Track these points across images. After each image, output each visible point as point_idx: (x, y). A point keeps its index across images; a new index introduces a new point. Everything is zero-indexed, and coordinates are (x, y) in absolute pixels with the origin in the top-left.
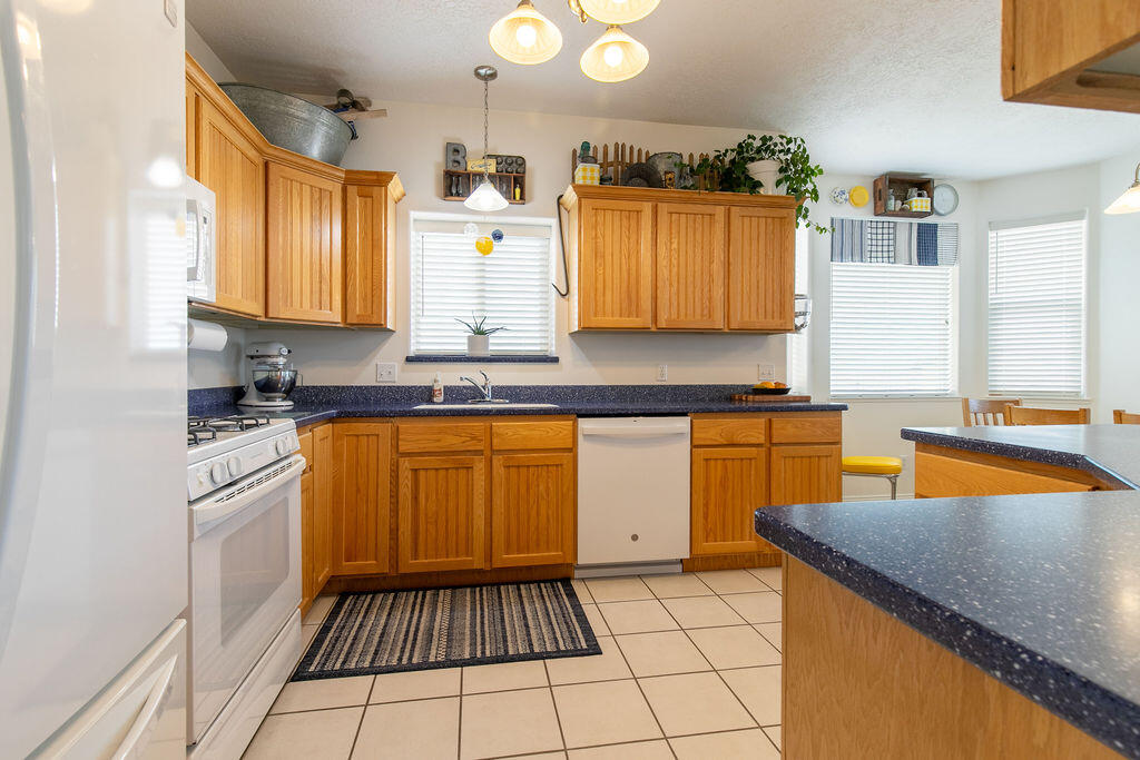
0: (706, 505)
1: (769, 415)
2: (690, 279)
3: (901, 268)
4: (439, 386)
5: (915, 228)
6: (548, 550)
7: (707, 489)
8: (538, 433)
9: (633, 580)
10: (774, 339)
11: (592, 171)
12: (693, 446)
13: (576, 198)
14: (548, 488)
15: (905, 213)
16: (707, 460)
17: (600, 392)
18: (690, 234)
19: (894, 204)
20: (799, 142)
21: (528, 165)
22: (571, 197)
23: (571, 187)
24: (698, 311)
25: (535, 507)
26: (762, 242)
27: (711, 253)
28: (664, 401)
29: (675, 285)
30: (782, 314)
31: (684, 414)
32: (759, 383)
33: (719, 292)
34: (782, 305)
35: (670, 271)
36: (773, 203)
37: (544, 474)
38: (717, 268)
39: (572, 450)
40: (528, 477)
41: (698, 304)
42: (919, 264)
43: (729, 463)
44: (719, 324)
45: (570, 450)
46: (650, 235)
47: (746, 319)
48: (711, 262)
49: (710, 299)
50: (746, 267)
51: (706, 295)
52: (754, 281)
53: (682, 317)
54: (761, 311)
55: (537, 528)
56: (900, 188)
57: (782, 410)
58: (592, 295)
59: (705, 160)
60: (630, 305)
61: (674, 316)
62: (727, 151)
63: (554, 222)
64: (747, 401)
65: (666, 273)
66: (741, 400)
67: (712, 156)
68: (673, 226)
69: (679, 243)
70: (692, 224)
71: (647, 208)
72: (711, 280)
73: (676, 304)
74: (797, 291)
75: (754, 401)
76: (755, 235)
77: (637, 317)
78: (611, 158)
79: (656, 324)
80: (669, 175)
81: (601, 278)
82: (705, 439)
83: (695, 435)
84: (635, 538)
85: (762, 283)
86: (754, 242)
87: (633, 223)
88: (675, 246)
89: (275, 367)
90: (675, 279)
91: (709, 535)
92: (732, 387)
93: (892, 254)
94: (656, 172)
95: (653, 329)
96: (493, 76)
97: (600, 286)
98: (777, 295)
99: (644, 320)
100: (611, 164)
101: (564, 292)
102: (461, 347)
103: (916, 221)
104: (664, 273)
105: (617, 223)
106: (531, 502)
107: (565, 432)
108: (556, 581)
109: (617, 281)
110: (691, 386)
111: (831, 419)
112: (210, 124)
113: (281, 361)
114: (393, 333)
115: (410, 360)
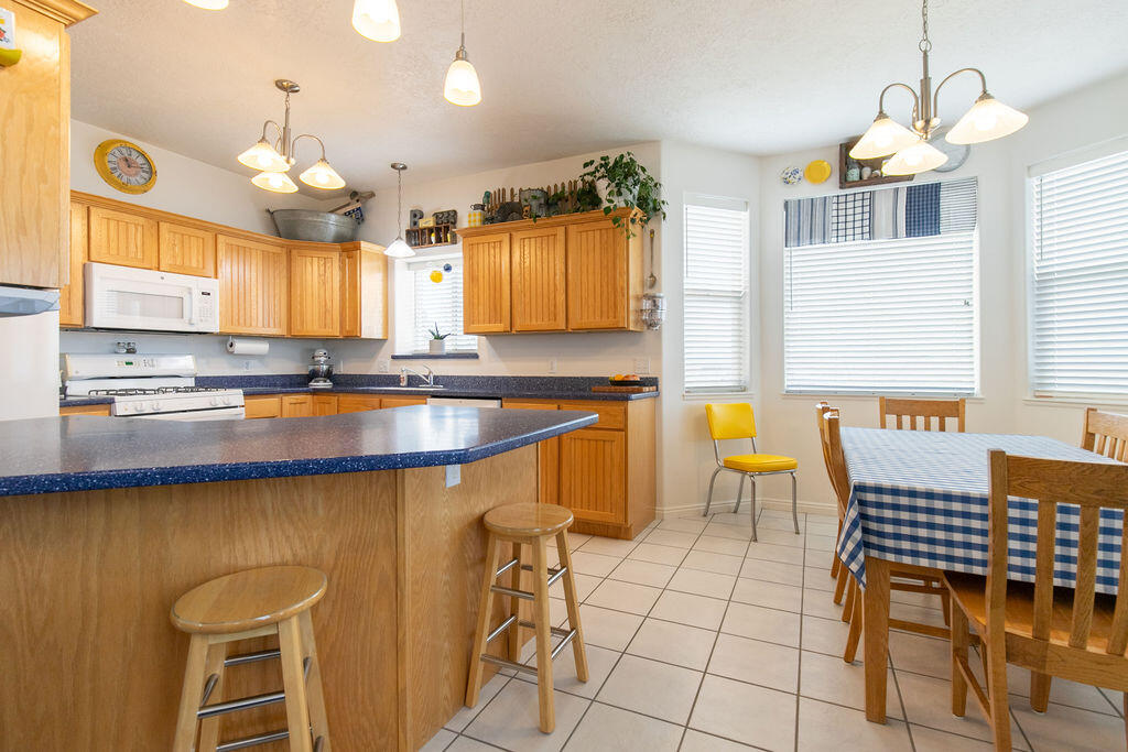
2: (539, 289)
3: (882, 243)
4: (404, 375)
5: (903, 194)
10: (648, 336)
11: (475, 215)
17: (505, 381)
18: (539, 253)
21: (459, 214)
24: (546, 316)
26: (597, 251)
28: (553, 389)
29: (528, 296)
30: (615, 313)
33: (561, 298)
34: (616, 305)
35: (524, 285)
41: (545, 310)
42: (910, 235)
44: (562, 326)
46: (508, 259)
47: (584, 319)
48: (555, 275)
49: (555, 305)
51: (552, 302)
52: (590, 286)
53: (534, 321)
54: (598, 312)
58: (470, 309)
60: (496, 314)
61: (527, 321)
68: (526, 249)
69: (530, 262)
70: (540, 244)
71: (507, 237)
72: (556, 290)
73: (529, 311)
76: (591, 246)
77: (500, 322)
79: (512, 328)
80: (526, 209)
81: (475, 296)
86: (591, 253)
87: (497, 250)
88: (527, 265)
89: (318, 363)
90: (528, 290)
93: (866, 229)
95: (513, 332)
96: (405, 168)
98: (611, 297)
99: (504, 326)
102: (424, 348)
103: (903, 186)
105: (486, 253)
109: (487, 297)
110: (575, 378)
111: (615, 408)
112: (227, 244)
113: (323, 359)
114: (385, 340)
115: (394, 357)
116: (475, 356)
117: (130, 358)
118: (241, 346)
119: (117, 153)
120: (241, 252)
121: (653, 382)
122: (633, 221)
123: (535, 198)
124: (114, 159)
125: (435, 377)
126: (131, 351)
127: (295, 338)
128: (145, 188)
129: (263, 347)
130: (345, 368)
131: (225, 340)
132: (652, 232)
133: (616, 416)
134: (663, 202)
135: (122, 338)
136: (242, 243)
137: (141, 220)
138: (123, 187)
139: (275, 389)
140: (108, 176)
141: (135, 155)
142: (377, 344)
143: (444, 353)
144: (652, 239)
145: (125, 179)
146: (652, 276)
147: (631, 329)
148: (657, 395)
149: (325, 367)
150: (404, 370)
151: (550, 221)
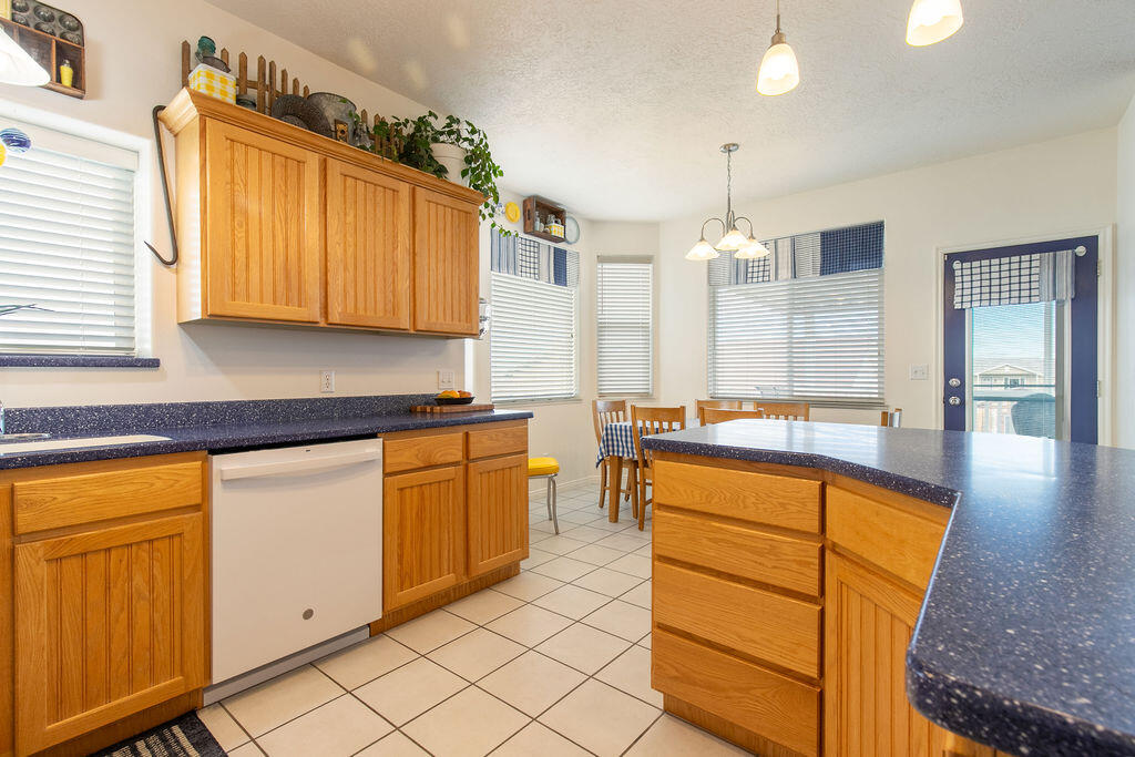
0: (401, 546)
1: (465, 428)
2: (370, 264)
3: (543, 285)
5: (552, 251)
6: (153, 680)
7: (401, 526)
8: (132, 488)
9: (303, 674)
10: (453, 343)
11: (222, 80)
12: (386, 475)
13: (194, 113)
14: (151, 579)
15: (547, 236)
16: (402, 489)
17: (235, 410)
18: (370, 208)
19: (539, 226)
20: (482, 136)
21: (89, 32)
22: (182, 109)
23: (185, 93)
24: (380, 306)
25: (124, 616)
26: (448, 234)
27: (395, 236)
28: (332, 418)
29: (351, 269)
30: (469, 318)
31: (373, 436)
32: (441, 392)
33: (404, 285)
34: (469, 308)
35: (345, 251)
36: (456, 193)
37: (145, 555)
38: (402, 255)
39: (201, 508)
40: (107, 569)
41: (380, 297)
42: (556, 283)
43: (427, 491)
44: (405, 323)
45: (197, 508)
46: (316, 199)
47: (433, 320)
48: (395, 249)
49: (394, 292)
50: (433, 261)
51: (389, 287)
52: (441, 278)
53: (361, 312)
54: (448, 311)
55: (129, 653)
56: (543, 212)
57: (479, 421)
58: (228, 267)
59: (381, 123)
60: (288, 288)
61: (350, 309)
62: (407, 121)
63: (147, 145)
64: (432, 413)
65: (339, 251)
66: (424, 412)
67: (390, 121)
68: (349, 191)
69: (355, 216)
70: (371, 195)
71: (313, 161)
72: (395, 271)
73: (352, 293)
74: (481, 296)
75: (441, 413)
76: (441, 226)
77: (300, 306)
78: (253, 74)
79: (327, 318)
80: (341, 127)
81: (241, 245)
82: (400, 464)
83: (388, 461)
84: (308, 614)
85: (449, 281)
86: (441, 234)
87: (293, 179)
88: (350, 219)
90: (350, 261)
91: (405, 580)
92: (412, 397)
93: (536, 271)
94: (322, 117)
95: (322, 324)
97: (241, 256)
98: (463, 296)
99: (312, 312)
100: (253, 85)
101: (168, 257)
103: (553, 245)
104: (336, 251)
105: (267, 170)
106: (115, 609)
107: (189, 479)
108: (168, 725)
109: (267, 253)
110: (365, 398)
116: (153, 364)
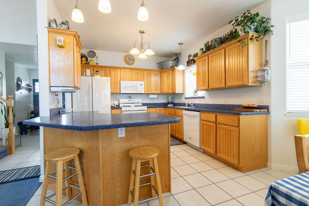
12: (201, 120)
16: (203, 124)
18: (216, 60)
21: (198, 53)
33: (223, 76)
41: (218, 81)
43: (208, 126)
44: (224, 86)
46: (207, 65)
47: (231, 83)
51: (220, 77)
60: (204, 84)
61: (213, 85)
70: (216, 57)
71: (207, 58)
72: (221, 73)
79: (209, 88)
80: (213, 46)
82: (203, 118)
84: (190, 138)
87: (205, 62)
91: (204, 144)
97: (199, 80)
99: (206, 87)
102: (192, 95)
105: (202, 64)
109: (202, 78)
111: (235, 118)
112: (146, 73)
113: (170, 99)
114: (184, 93)
115: (185, 98)
116: (204, 98)
117: (130, 99)
118: (151, 96)
119: (128, 57)
120: (149, 74)
121: (267, 108)
122: (251, 39)
123: (216, 41)
124: (127, 59)
125: (194, 104)
126: (130, 98)
127: (163, 94)
128: (132, 64)
129: (156, 96)
130: (176, 101)
131: (148, 94)
132: (266, 41)
133: (235, 121)
134: (272, 26)
135: (129, 95)
136: (149, 72)
137: (129, 70)
138: (129, 64)
139: (154, 106)
140: (126, 62)
141: (131, 57)
142: (181, 94)
143: (198, 97)
144: (266, 44)
145: (129, 63)
146: (266, 61)
147: (250, 84)
148: (268, 112)
149: (171, 101)
150: (187, 102)
151: (219, 48)
